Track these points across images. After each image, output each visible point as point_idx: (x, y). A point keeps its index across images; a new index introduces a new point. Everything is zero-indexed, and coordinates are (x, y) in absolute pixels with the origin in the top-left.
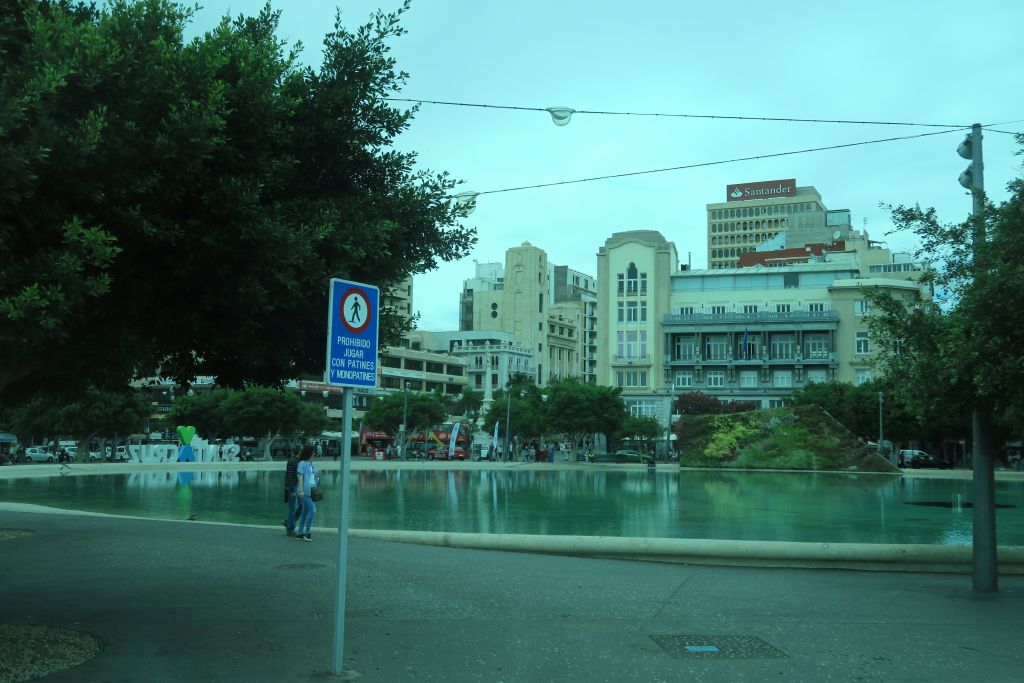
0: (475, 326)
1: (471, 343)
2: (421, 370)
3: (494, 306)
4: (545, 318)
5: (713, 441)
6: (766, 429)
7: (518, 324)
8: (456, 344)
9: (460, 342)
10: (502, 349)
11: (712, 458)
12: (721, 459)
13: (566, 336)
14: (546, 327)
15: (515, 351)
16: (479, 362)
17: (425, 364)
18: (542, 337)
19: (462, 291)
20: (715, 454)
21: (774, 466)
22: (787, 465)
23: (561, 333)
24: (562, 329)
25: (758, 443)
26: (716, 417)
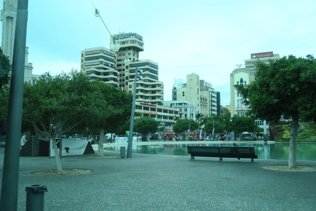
0: (177, 99)
1: (178, 104)
2: (167, 113)
3: (183, 93)
4: (199, 96)
5: (285, 133)
6: (301, 129)
7: (191, 98)
8: (173, 104)
9: (174, 104)
10: (188, 106)
11: (286, 139)
12: (288, 139)
13: (205, 101)
14: (200, 99)
15: (192, 107)
16: (181, 110)
17: (168, 111)
18: (199, 102)
19: (173, 88)
20: (286, 138)
21: (306, 141)
22: (311, 141)
23: (204, 101)
24: (204, 99)
25: (299, 134)
26: (283, 126)
